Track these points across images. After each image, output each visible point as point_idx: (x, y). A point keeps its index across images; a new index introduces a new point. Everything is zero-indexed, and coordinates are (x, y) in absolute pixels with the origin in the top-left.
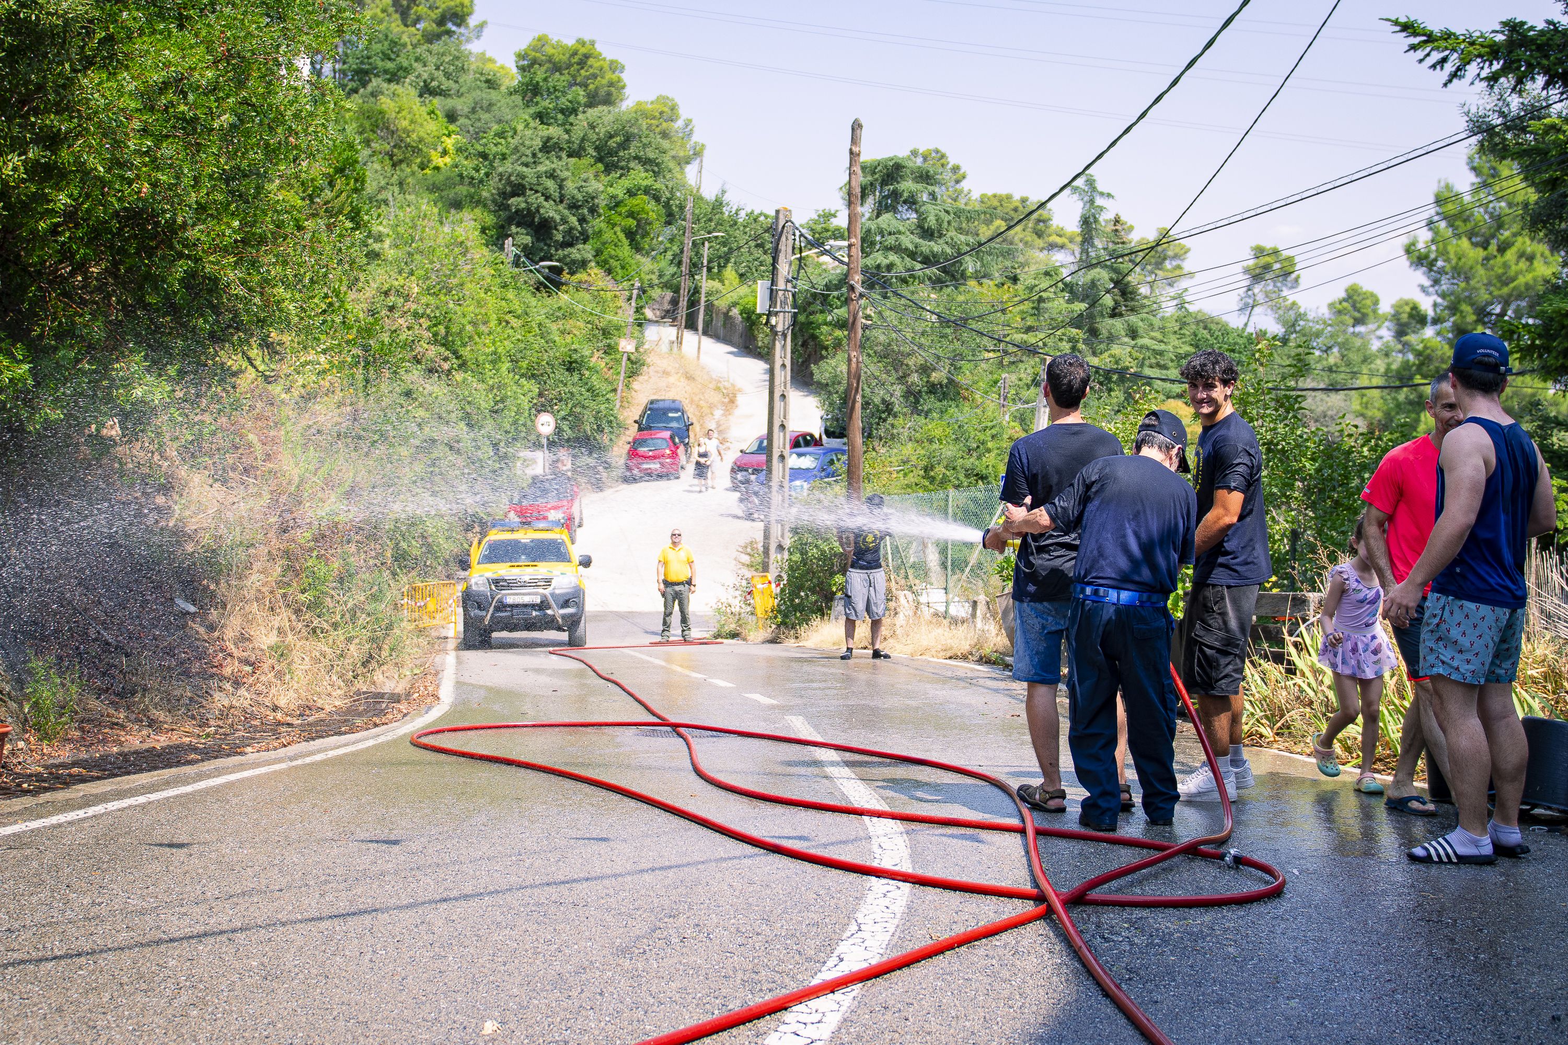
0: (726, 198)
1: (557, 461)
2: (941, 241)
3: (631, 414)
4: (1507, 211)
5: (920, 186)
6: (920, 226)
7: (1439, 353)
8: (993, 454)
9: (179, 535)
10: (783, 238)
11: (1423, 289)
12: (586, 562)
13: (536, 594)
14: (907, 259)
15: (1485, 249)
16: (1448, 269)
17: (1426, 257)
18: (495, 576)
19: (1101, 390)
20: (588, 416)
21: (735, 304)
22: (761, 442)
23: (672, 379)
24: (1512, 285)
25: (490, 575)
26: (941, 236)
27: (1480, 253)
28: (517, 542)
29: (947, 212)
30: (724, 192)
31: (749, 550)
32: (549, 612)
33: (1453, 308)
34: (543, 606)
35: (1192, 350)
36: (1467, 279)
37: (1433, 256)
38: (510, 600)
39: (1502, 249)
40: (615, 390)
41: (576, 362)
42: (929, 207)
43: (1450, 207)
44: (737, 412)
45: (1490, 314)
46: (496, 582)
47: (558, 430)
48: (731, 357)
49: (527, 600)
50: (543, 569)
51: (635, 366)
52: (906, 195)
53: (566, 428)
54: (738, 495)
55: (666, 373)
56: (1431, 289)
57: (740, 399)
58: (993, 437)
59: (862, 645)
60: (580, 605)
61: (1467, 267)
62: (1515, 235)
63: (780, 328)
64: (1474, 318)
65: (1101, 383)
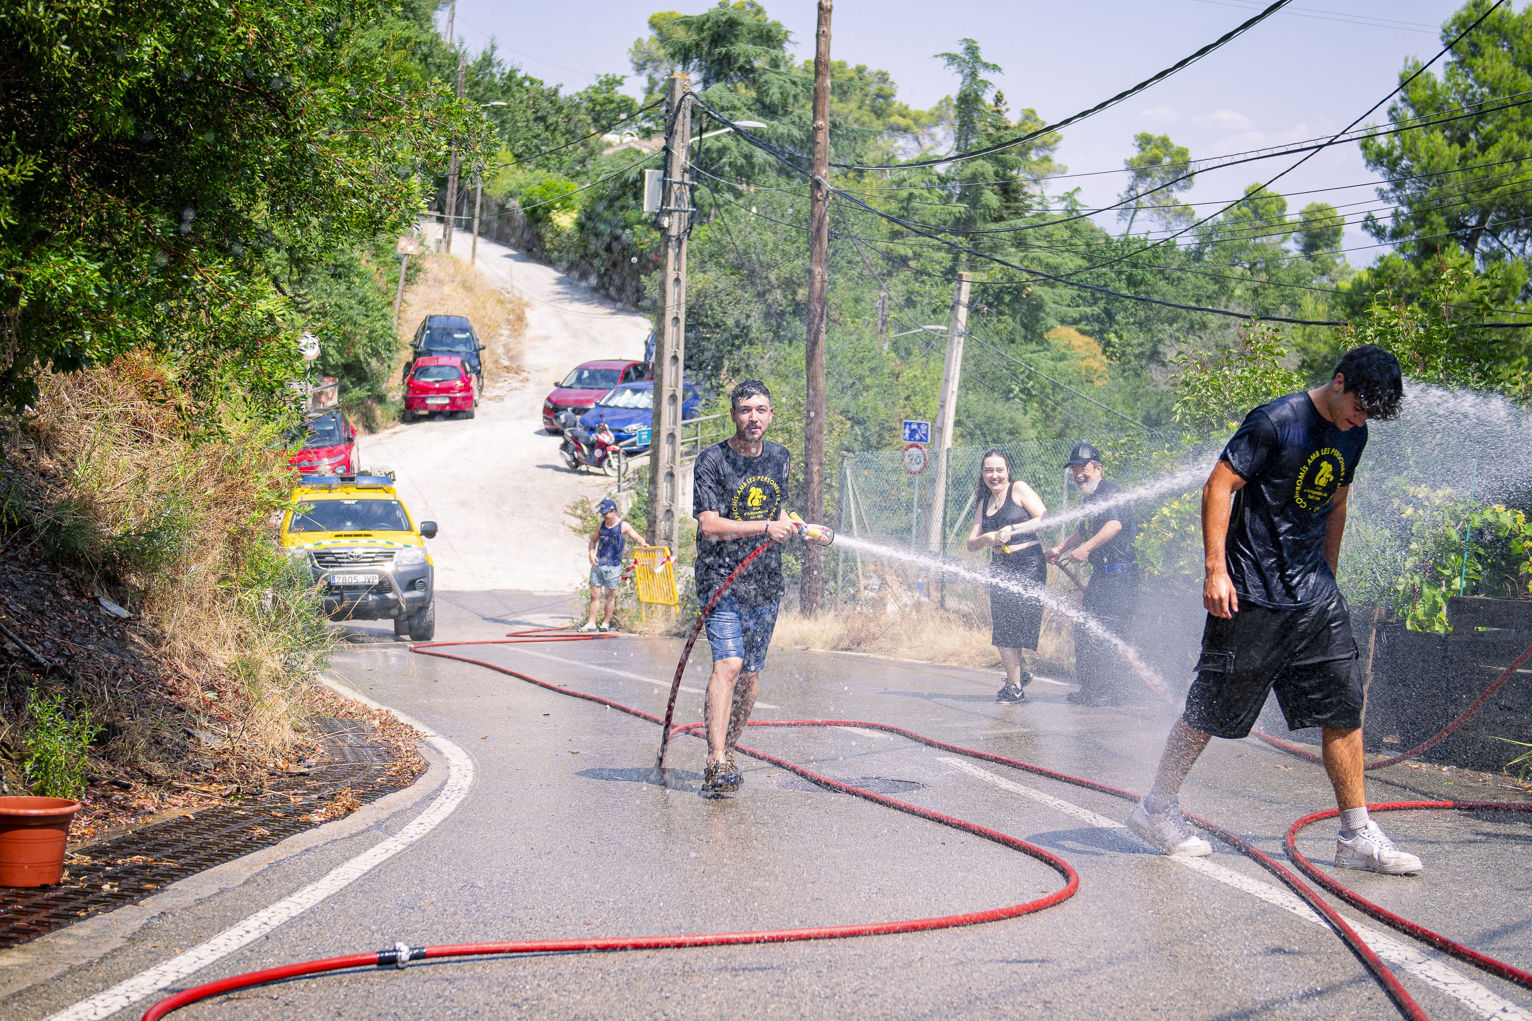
0: (498, 56)
1: (321, 393)
2: (786, 120)
3: (407, 333)
4: (1490, 98)
5: (759, 49)
6: (759, 100)
7: (1402, 274)
8: (872, 393)
10: (680, 116)
11: (1382, 195)
12: (430, 531)
13: (373, 572)
14: (744, 143)
15: (1463, 145)
16: (1416, 170)
17: (1389, 153)
18: (320, 549)
19: (989, 314)
20: (362, 339)
21: (511, 195)
22: (581, 374)
23: (447, 289)
24: (1494, 192)
25: (310, 546)
26: (786, 113)
27: (1457, 150)
28: (337, 504)
29: (794, 83)
30: (493, 48)
31: (579, 512)
32: (390, 595)
33: (1421, 219)
34: (382, 588)
35: (1085, 264)
36: (1440, 183)
37: (1396, 153)
38: (339, 580)
39: (1483, 148)
40: (390, 304)
41: (342, 266)
42: (770, 76)
43: (1421, 94)
44: (529, 333)
45: (1464, 226)
46: (320, 556)
47: (323, 355)
48: (511, 262)
49: (361, 579)
50: (380, 539)
51: (414, 271)
52: (742, 60)
53: (332, 352)
54: (560, 440)
55: (439, 282)
56: (1391, 195)
57: (529, 314)
58: (872, 370)
59: (842, 645)
60: (427, 586)
61: (1441, 169)
62: (1500, 129)
63: (674, 232)
64: (1447, 231)
65: (990, 305)
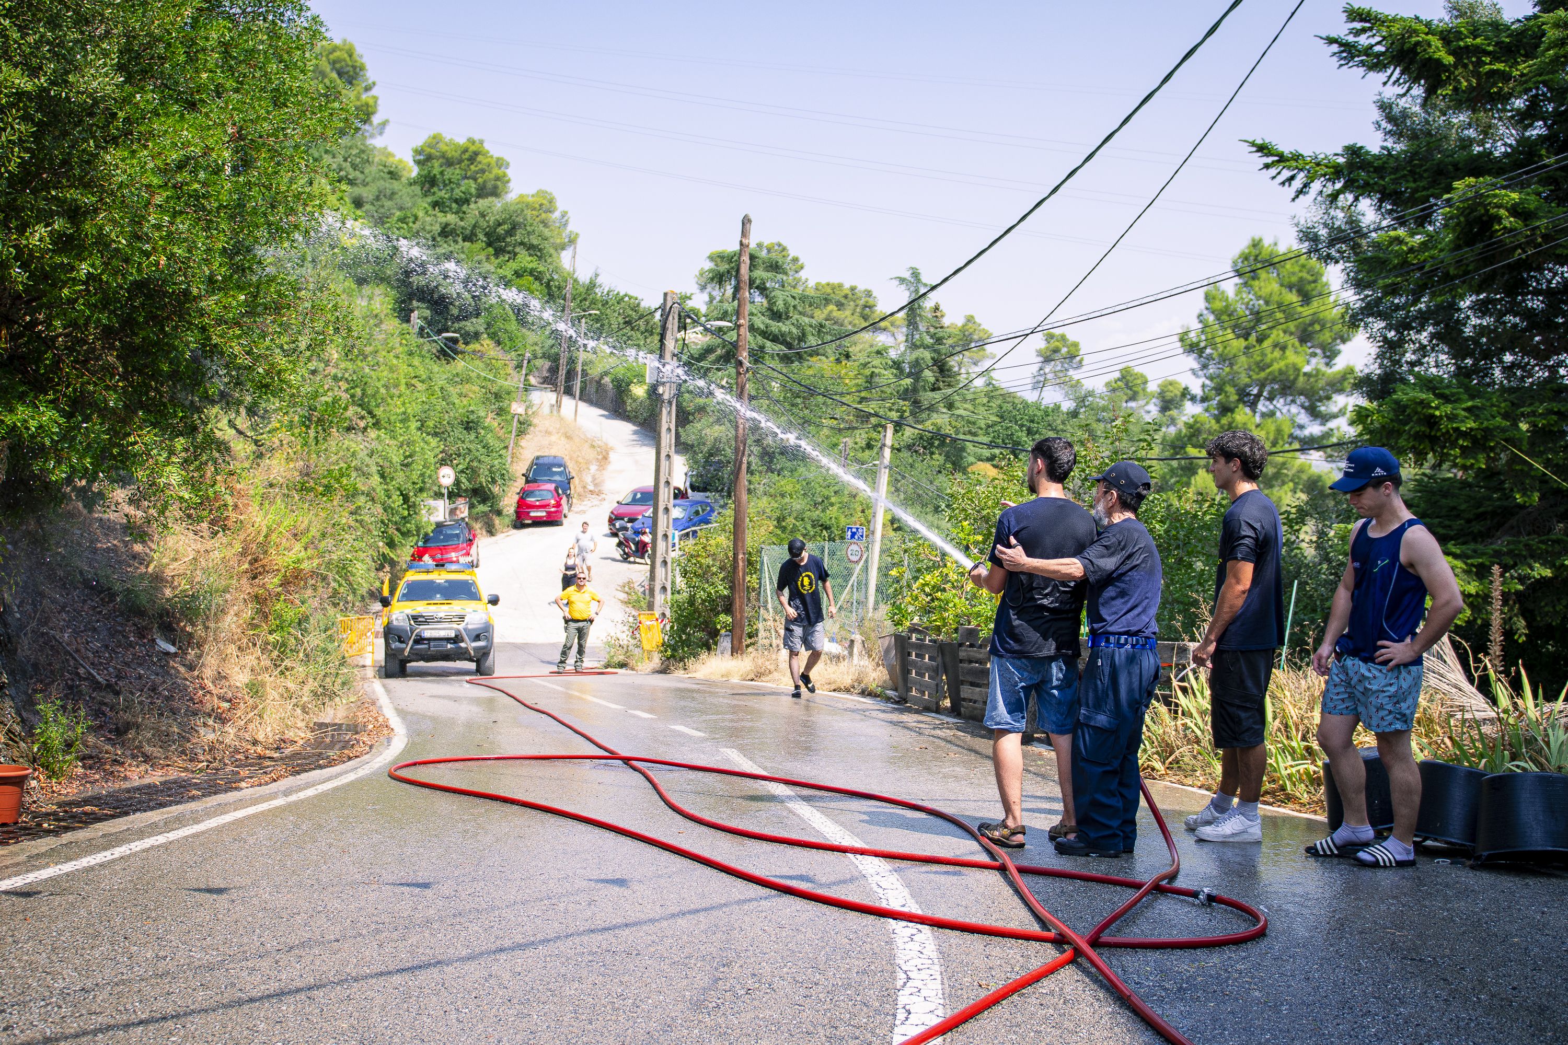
0: (599, 281)
1: (456, 509)
2: (788, 322)
3: (520, 468)
4: (1264, 308)
5: (770, 275)
6: (770, 309)
7: (1207, 426)
8: (835, 508)
9: (158, 579)
10: (670, 318)
11: (1193, 371)
12: (494, 601)
13: (451, 629)
14: (759, 338)
15: (1246, 339)
16: (1215, 355)
17: (1198, 344)
18: (414, 613)
19: (924, 454)
20: (484, 472)
21: (606, 373)
22: (635, 495)
23: (554, 438)
24: (1268, 371)
25: (410, 612)
26: (788, 318)
27: (1242, 343)
28: (432, 582)
29: (794, 297)
30: (597, 275)
31: (627, 589)
32: (463, 645)
33: (1219, 389)
34: (457, 639)
35: (998, 419)
36: (1231, 365)
37: (1202, 344)
38: (427, 634)
39: (1260, 341)
40: (506, 447)
41: (472, 422)
42: (777, 293)
43: (1219, 305)
44: (610, 468)
45: (1249, 394)
46: (415, 618)
47: (457, 483)
48: (603, 419)
49: (442, 634)
50: (457, 606)
51: (524, 426)
52: (758, 282)
53: (464, 480)
54: (616, 540)
55: (548, 433)
56: (1200, 373)
57: (612, 456)
58: (835, 492)
59: (749, 677)
60: (489, 639)
61: (1231, 356)
62: (1271, 328)
63: (666, 397)
64: (1236, 397)
65: (925, 448)
